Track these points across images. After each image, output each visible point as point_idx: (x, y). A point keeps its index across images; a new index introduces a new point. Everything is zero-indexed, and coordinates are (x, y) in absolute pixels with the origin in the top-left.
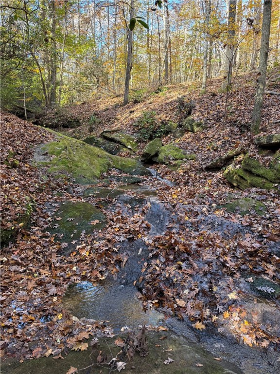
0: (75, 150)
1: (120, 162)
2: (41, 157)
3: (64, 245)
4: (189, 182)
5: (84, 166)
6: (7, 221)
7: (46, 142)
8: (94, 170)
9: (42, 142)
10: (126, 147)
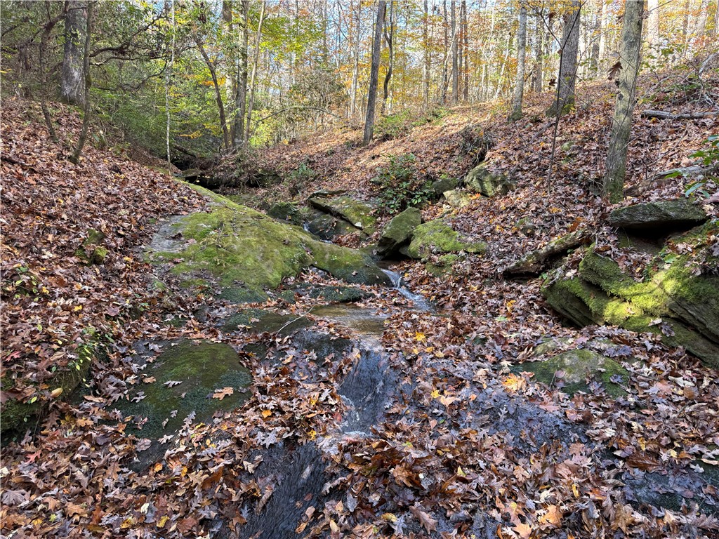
0: (239, 230)
1: (327, 256)
2: (166, 243)
3: (145, 443)
4: (465, 304)
5: (250, 262)
6: (28, 383)
7: (184, 213)
8: (268, 271)
9: (176, 213)
10: (352, 225)
